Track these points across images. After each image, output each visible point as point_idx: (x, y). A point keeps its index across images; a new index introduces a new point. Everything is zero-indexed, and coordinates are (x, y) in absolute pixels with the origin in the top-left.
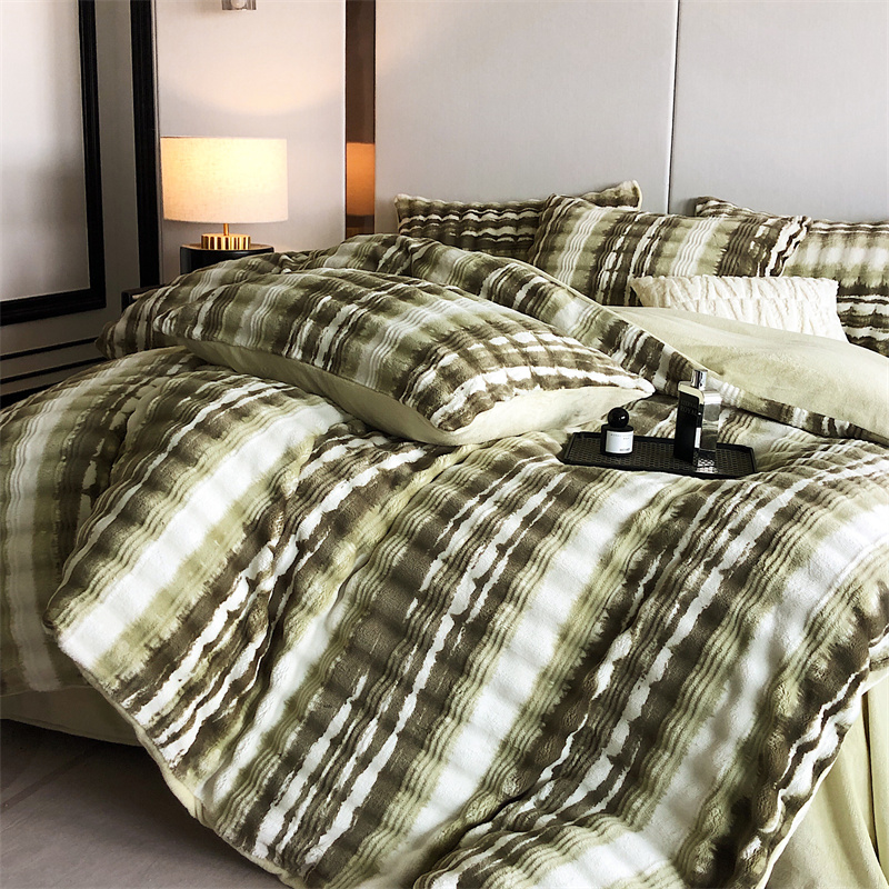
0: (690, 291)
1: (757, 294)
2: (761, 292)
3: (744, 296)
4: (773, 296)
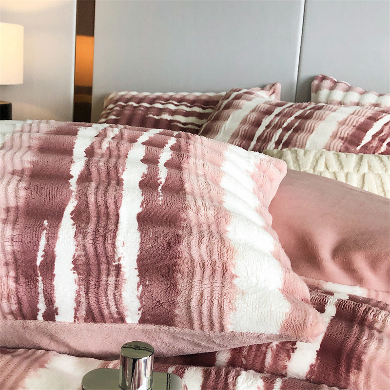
0: (301, 163)
1: (365, 169)
2: (370, 167)
3: (351, 170)
4: (380, 172)
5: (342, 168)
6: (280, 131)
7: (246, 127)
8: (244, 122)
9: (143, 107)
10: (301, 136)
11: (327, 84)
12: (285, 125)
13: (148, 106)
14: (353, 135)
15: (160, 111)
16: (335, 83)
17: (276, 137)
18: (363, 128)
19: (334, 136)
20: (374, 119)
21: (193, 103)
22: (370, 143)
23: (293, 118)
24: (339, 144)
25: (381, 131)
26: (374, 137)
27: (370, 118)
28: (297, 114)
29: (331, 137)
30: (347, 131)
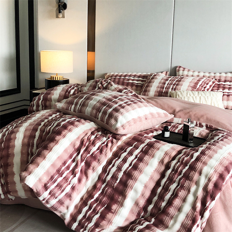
0: (183, 94)
2: (201, 95)
3: (197, 96)
4: (204, 96)
5: (194, 95)
6: (172, 85)
7: (161, 84)
8: (160, 83)
9: (122, 78)
10: (179, 87)
11: (181, 69)
12: (173, 84)
13: (124, 78)
14: (194, 86)
15: (129, 80)
16: (184, 68)
17: (171, 87)
18: (197, 84)
19: (189, 86)
20: (199, 81)
21: (139, 77)
22: (199, 87)
23: (175, 81)
24: (191, 88)
25: (202, 84)
26: (200, 86)
27: (198, 80)
28: (176, 80)
29: (188, 86)
30: (192, 85)
